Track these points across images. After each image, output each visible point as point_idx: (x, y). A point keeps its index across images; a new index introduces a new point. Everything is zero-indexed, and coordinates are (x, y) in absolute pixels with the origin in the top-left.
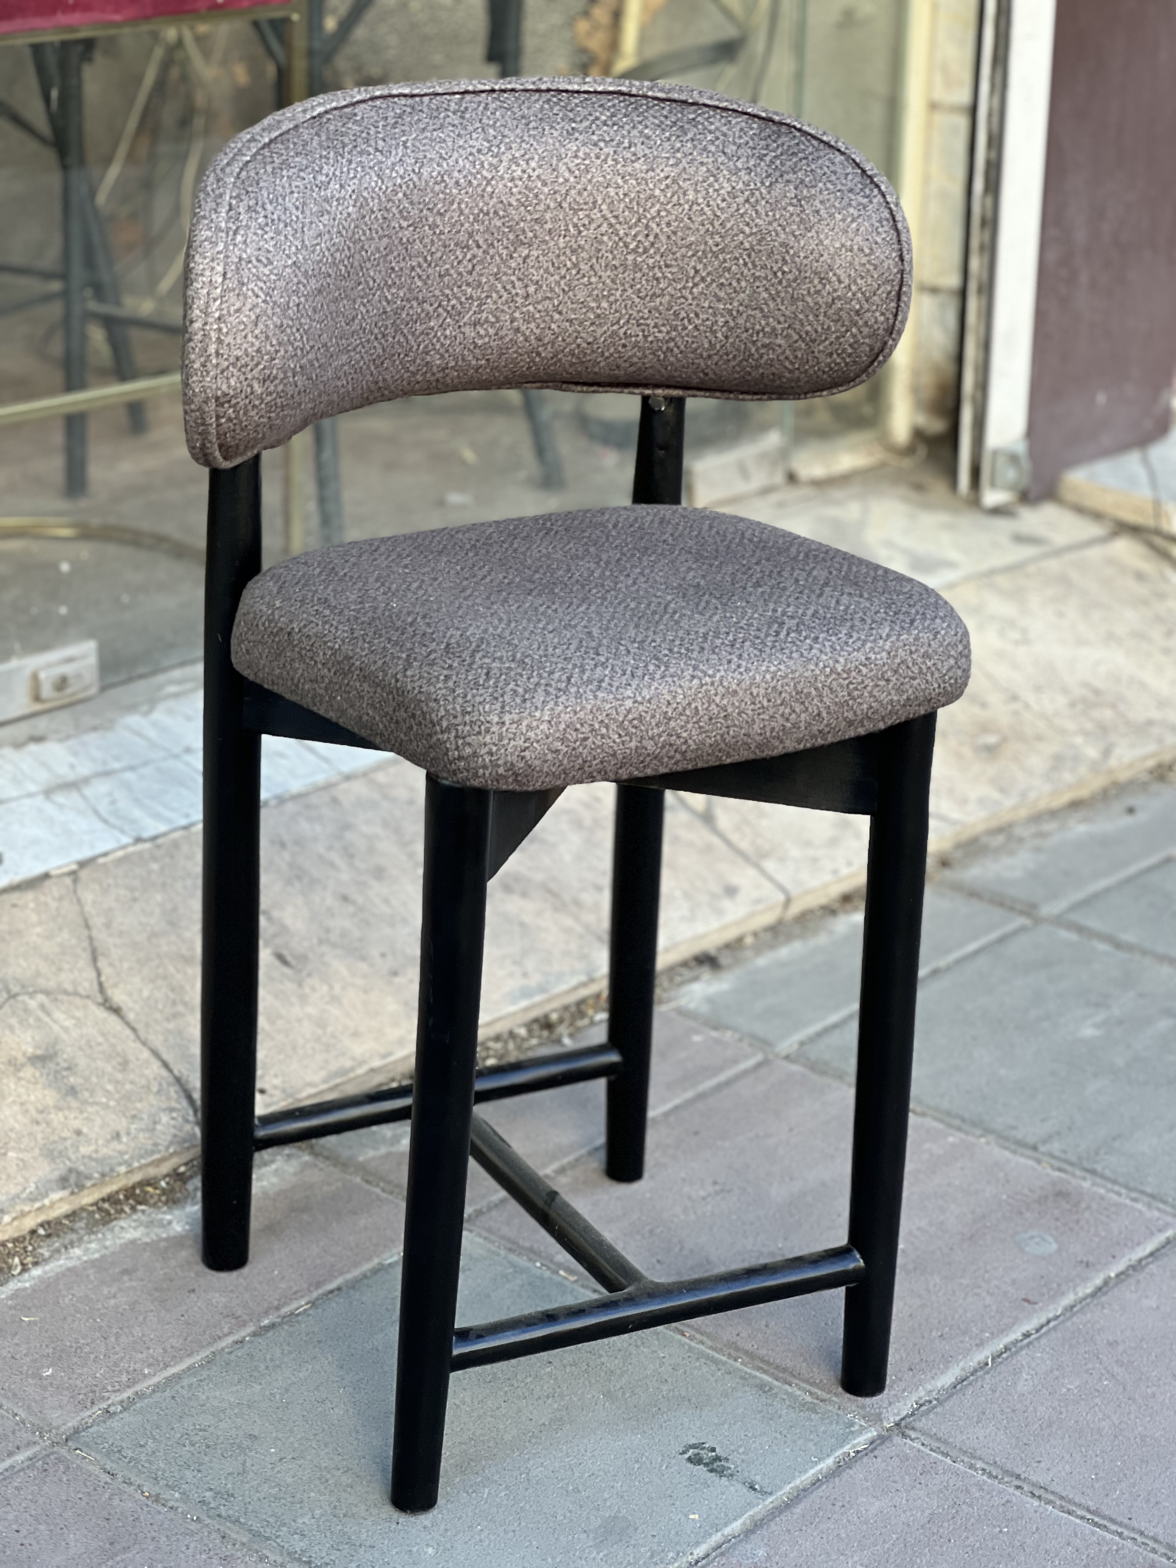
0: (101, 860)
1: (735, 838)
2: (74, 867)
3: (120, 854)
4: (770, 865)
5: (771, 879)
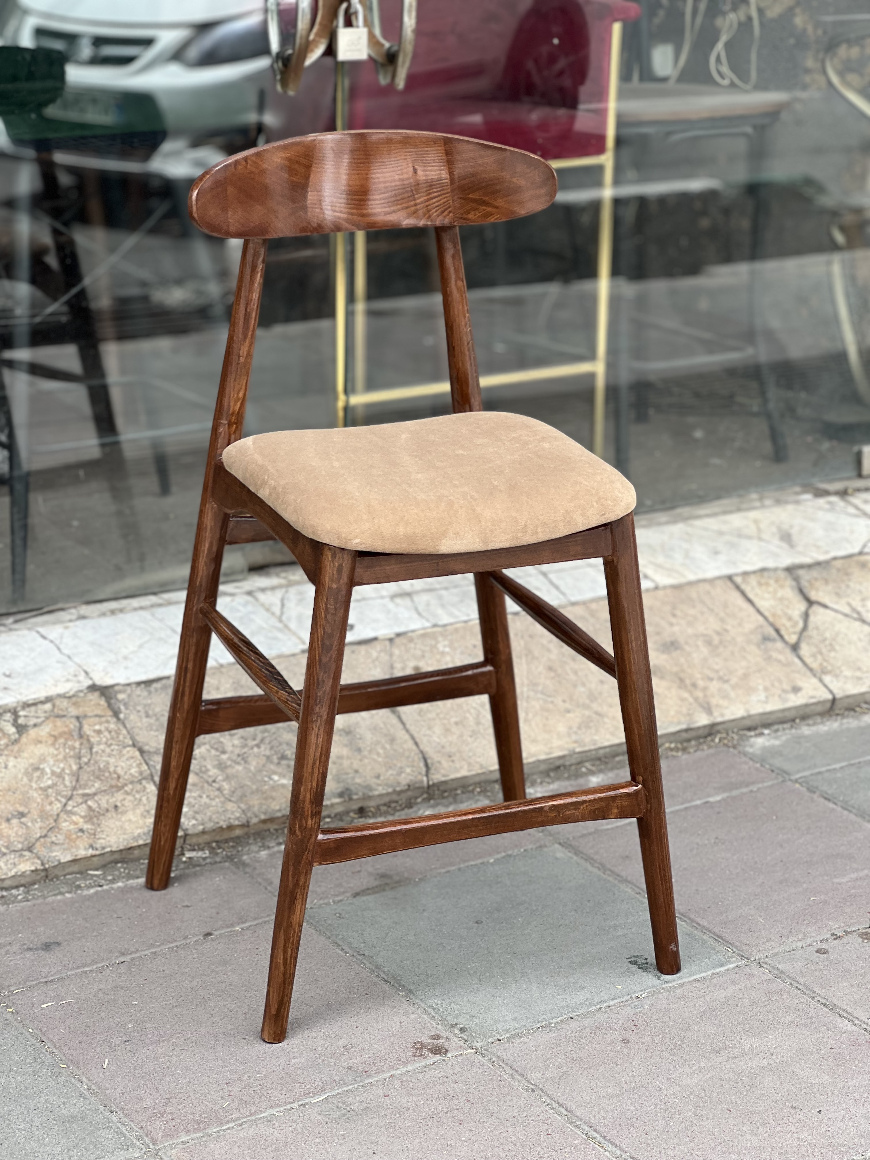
0: (410, 634)
1: (809, 660)
2: (392, 636)
3: (422, 632)
4: (827, 679)
5: (826, 686)
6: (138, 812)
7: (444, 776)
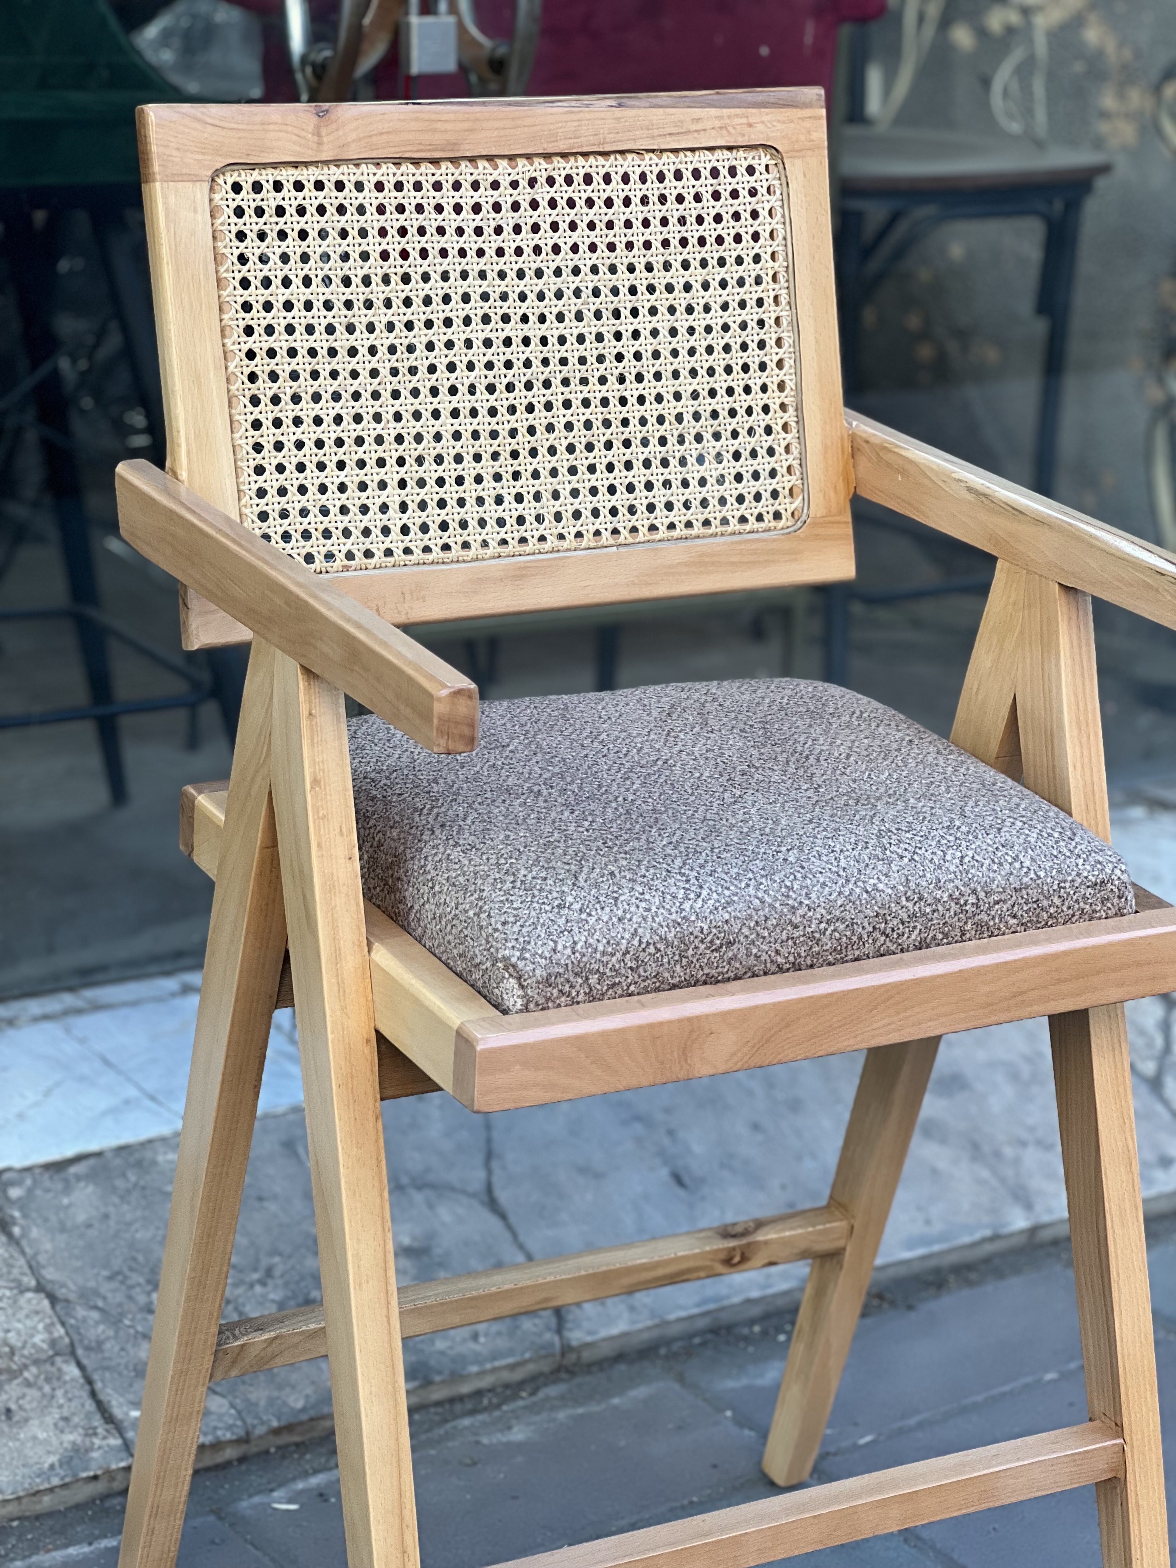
6: (49, 1420)
7: (590, 1333)
